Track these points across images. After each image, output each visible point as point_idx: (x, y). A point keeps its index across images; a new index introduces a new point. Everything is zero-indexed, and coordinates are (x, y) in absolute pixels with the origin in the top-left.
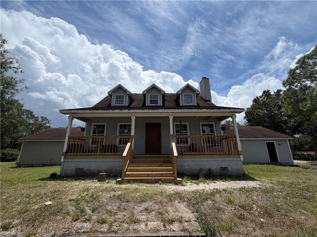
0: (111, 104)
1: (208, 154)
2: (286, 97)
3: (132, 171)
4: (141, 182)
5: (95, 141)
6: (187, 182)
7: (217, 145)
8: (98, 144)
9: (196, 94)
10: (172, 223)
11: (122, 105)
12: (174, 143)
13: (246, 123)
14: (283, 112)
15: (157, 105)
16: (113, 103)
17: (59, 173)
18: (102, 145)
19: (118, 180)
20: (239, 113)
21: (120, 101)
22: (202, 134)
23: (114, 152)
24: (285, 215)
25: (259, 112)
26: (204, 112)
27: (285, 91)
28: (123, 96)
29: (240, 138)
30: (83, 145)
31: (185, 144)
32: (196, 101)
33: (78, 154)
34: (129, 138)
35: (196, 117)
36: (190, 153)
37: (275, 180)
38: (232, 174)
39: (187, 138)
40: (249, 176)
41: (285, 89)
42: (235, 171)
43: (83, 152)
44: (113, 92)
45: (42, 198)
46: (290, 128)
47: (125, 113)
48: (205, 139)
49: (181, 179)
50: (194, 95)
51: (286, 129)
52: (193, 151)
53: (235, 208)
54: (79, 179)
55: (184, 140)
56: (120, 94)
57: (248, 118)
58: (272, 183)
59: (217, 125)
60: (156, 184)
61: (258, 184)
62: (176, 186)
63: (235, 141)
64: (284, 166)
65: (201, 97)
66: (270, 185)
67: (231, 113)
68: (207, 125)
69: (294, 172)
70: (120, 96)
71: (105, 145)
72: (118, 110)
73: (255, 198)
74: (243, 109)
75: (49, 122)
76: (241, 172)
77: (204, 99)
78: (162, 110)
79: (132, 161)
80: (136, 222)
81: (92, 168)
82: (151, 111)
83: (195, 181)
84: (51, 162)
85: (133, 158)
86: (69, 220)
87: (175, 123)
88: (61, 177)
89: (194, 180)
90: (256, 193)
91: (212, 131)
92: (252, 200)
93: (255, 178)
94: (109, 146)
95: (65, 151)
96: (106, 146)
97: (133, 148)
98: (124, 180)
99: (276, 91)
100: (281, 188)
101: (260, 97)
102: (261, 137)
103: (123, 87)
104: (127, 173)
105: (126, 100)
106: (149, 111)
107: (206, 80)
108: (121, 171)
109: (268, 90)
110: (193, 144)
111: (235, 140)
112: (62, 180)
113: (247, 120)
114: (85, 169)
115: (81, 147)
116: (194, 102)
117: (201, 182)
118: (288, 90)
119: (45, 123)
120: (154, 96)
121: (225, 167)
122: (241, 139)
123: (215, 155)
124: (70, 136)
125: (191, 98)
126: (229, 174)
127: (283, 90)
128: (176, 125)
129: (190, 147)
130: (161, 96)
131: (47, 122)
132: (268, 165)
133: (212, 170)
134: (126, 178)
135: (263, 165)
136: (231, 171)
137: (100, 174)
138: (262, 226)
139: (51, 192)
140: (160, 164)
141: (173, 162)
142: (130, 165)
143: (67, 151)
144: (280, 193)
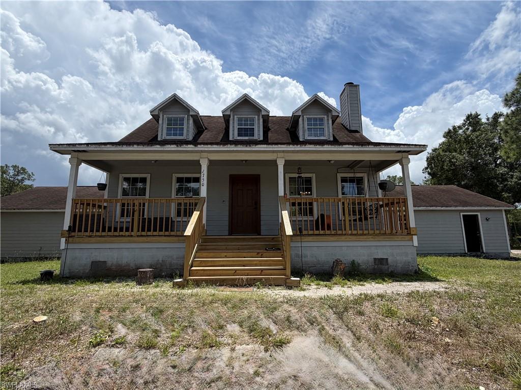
0: (157, 136)
1: (352, 234)
2: (508, 127)
3: (203, 265)
4: (222, 284)
5: (128, 209)
6: (310, 285)
7: (370, 218)
8: (133, 216)
9: (333, 117)
10: (281, 346)
11: (181, 138)
12: (286, 212)
13: (427, 181)
14: (500, 157)
15: (251, 138)
16: (162, 135)
17: (57, 272)
18: (141, 218)
19: (175, 281)
20: (416, 154)
21: (175, 129)
22: (340, 196)
23: (167, 230)
24: (489, 333)
25: (454, 157)
26: (346, 153)
27: (507, 116)
28: (182, 119)
29: (414, 206)
30: (103, 219)
31: (307, 215)
32: (331, 131)
33: (94, 235)
34: (196, 205)
35: (330, 161)
36: (317, 232)
37: (474, 280)
38: (396, 272)
39: (311, 204)
40: (426, 274)
41: (509, 111)
42: (400, 265)
43: (104, 230)
44: (160, 110)
45: (27, 311)
46: (509, 190)
47: (187, 153)
48: (346, 205)
49: (298, 279)
50: (328, 120)
51: (503, 190)
52: (323, 229)
53: (398, 322)
54: (99, 281)
55: (306, 208)
56: (175, 114)
57: (431, 169)
58: (468, 284)
59: (371, 180)
60: (251, 289)
61: (444, 286)
62: (288, 291)
63: (404, 213)
64: (492, 259)
65: (342, 125)
66: (466, 288)
67: (400, 154)
68: (352, 180)
69: (509, 268)
70: (176, 119)
71: (148, 218)
72: (172, 146)
73: (436, 307)
74: (424, 145)
75: (29, 177)
76: (412, 266)
77: (347, 129)
78: (263, 146)
79: (203, 247)
80: (213, 346)
81: (124, 261)
82: (240, 148)
83: (325, 283)
84: (40, 254)
85: (205, 241)
86: (82, 346)
87: (288, 176)
88: (63, 277)
89: (323, 281)
90: (439, 300)
91: (360, 191)
92: (431, 311)
93: (438, 277)
94: (155, 219)
95: (67, 229)
96: (150, 220)
97: (204, 221)
98: (188, 281)
99: (491, 115)
100: (484, 292)
101: (459, 127)
102: (454, 204)
103: (181, 100)
104: (193, 268)
105: (188, 127)
106: (235, 149)
107: (354, 89)
108: (182, 266)
109: (477, 114)
110: (322, 216)
111: (405, 211)
112: (66, 284)
113: (429, 174)
114: (109, 264)
115: (99, 219)
116: (327, 135)
117: (337, 284)
118: (513, 112)
119: (23, 180)
120: (246, 120)
121: (382, 259)
122: (417, 208)
123: (365, 235)
124: (74, 198)
125: (322, 124)
126: (390, 271)
127: (505, 114)
128: (290, 178)
129: (317, 221)
130: (261, 120)
131: (26, 177)
132: (463, 258)
133: (359, 264)
134: (191, 278)
135: (453, 257)
136: (393, 266)
137: (140, 271)
138: (446, 348)
139: (45, 303)
140: (258, 251)
141: (284, 247)
142: (198, 255)
143: (72, 229)
144: (483, 300)
